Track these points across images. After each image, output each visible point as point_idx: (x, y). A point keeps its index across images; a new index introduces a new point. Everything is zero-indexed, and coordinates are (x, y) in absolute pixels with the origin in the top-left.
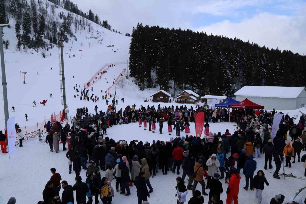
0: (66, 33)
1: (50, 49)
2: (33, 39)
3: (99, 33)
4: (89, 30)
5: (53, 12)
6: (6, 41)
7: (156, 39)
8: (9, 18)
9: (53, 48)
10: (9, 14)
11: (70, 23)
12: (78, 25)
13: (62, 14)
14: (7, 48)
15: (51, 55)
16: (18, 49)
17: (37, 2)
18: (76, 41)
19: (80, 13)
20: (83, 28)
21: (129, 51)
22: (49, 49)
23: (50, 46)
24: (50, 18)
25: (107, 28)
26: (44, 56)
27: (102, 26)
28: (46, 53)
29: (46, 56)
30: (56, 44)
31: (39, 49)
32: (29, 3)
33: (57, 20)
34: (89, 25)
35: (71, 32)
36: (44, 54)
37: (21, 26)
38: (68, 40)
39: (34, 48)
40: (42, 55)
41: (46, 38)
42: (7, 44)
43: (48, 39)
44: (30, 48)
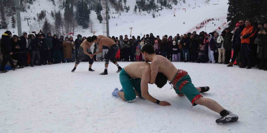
2: (147, 4)
6: (127, 7)
9: (162, 10)
14: (127, 12)
15: (160, 15)
16: (135, 12)
18: (185, 3)
22: (159, 11)
23: (160, 8)
26: (154, 17)
28: (156, 14)
29: (155, 17)
30: (165, 6)
31: (150, 11)
36: (154, 15)
38: (177, 2)
39: (146, 11)
41: (158, 2)
42: (128, 9)
43: (160, 3)
44: (144, 11)
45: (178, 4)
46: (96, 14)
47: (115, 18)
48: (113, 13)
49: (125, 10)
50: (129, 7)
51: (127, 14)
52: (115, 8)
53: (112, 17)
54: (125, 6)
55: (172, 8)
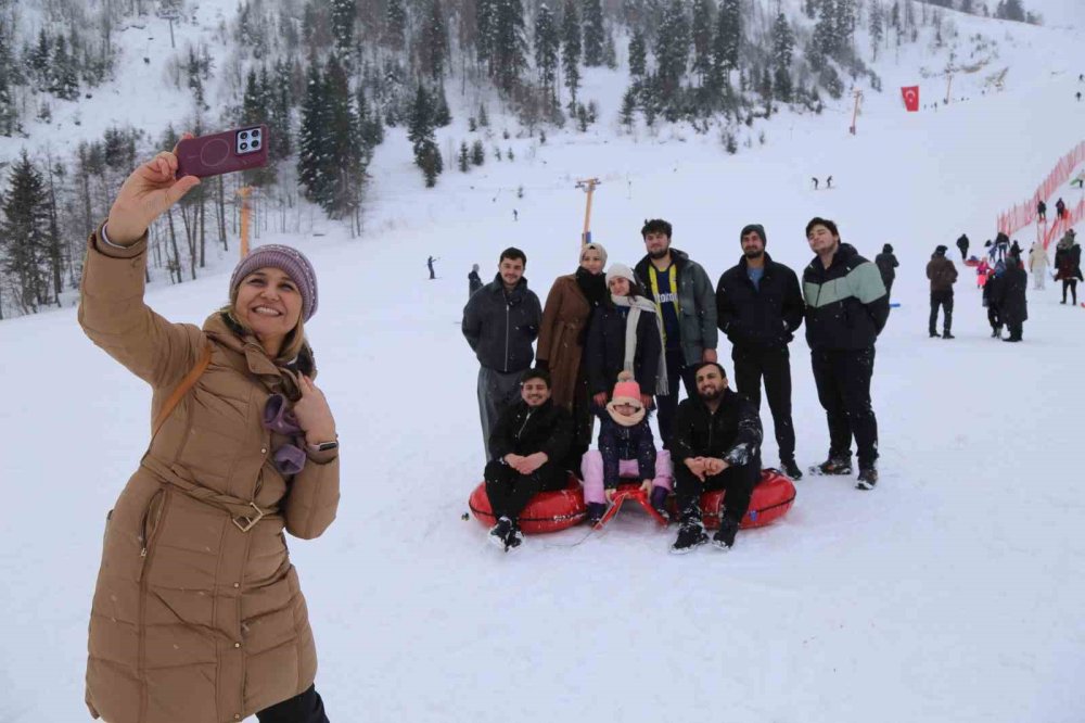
1: (762, 119)
2: (690, 86)
3: (990, 46)
4: (938, 37)
6: (586, 105)
8: (615, 39)
9: (773, 116)
10: (615, 25)
11: (848, 24)
12: (884, 28)
14: (584, 130)
15: (762, 141)
16: (625, 127)
18: (879, 90)
20: (910, 38)
26: (731, 149)
27: (994, 16)
28: (743, 134)
29: (740, 147)
30: (786, 98)
31: (709, 120)
34: (936, 22)
35: (853, 61)
36: (731, 139)
37: (650, 51)
38: (843, 87)
39: (689, 119)
40: (724, 142)
41: (747, 86)
42: (586, 117)
43: (758, 90)
44: (674, 120)
45: (847, 94)
46: (411, 139)
47: (511, 156)
48: (506, 137)
49: (572, 123)
51: (584, 137)
52: (521, 111)
53: (498, 155)
54: (572, 105)
55: (824, 111)
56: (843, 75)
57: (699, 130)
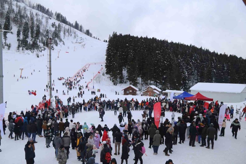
0: (56, 38)
1: (43, 51)
2: (30, 43)
3: (83, 39)
4: (75, 36)
5: (47, 22)
6: (8, 44)
7: (127, 45)
8: (12, 26)
9: (45, 50)
10: (12, 23)
11: (59, 31)
12: (66, 33)
13: (54, 24)
14: (9, 50)
15: (43, 56)
16: (18, 50)
17: (35, 14)
18: (64, 45)
19: (68, 23)
20: (70, 35)
21: (105, 54)
23: (43, 49)
24: (44, 27)
25: (89, 36)
26: (38, 57)
27: (85, 33)
28: (40, 54)
29: (40, 57)
30: (48, 47)
31: (34, 51)
32: (29, 15)
33: (50, 28)
34: (75, 33)
35: (60, 38)
36: (38, 55)
37: (21, 33)
39: (30, 50)
40: (37, 55)
41: (40, 42)
42: (9, 46)
43: (42, 43)
44: (27, 50)
45: (58, 45)
49: (6, 47)
50: (10, 44)
51: (9, 51)
54: (5, 43)
55: (54, 50)
56: (58, 41)
57: (32, 52)
